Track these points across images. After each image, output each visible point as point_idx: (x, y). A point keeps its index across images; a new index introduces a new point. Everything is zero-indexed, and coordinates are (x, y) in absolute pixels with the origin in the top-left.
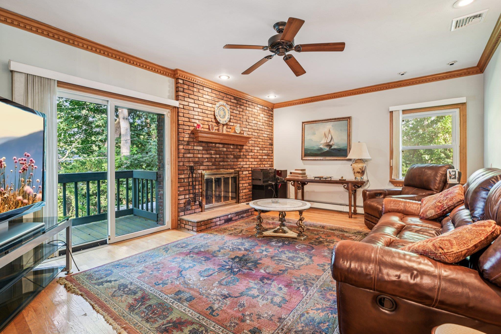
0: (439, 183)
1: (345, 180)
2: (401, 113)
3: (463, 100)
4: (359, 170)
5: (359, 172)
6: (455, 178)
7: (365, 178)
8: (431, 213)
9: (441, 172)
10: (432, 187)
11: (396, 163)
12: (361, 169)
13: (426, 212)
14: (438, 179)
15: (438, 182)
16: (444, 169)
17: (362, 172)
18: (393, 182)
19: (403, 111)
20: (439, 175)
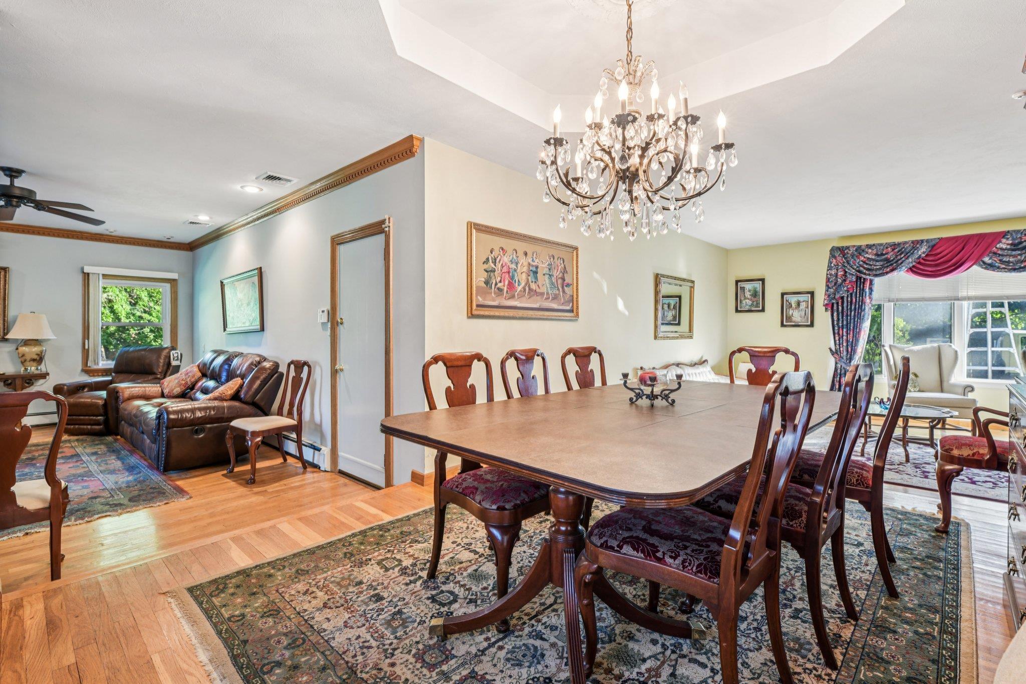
0: (163, 366)
1: (3, 374)
2: (101, 277)
3: (174, 276)
4: (35, 357)
5: (34, 360)
6: (178, 360)
7: (43, 368)
8: (177, 390)
9: (165, 353)
10: (155, 371)
11: (94, 344)
12: (38, 355)
13: (173, 390)
14: (162, 361)
15: (161, 364)
16: (167, 350)
17: (39, 359)
18: (87, 371)
19: (103, 275)
20: (163, 357)
